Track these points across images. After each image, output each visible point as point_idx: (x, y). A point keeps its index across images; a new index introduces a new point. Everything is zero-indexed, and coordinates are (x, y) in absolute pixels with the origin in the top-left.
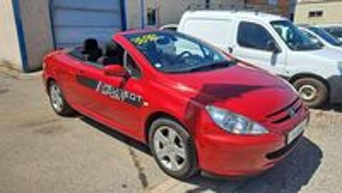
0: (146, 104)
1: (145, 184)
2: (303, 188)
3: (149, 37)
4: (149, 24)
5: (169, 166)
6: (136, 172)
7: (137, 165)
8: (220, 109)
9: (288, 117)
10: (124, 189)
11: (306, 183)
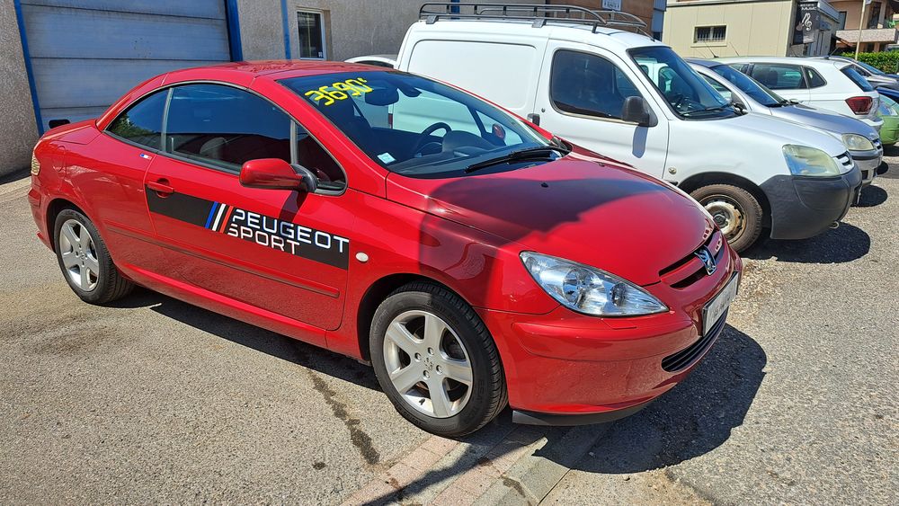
0: (362, 257)
1: (371, 457)
2: (736, 431)
3: (348, 86)
4: (304, 54)
5: (426, 408)
6: (342, 430)
7: (340, 413)
8: (553, 261)
9: (703, 272)
10: (320, 472)
11: (740, 423)
